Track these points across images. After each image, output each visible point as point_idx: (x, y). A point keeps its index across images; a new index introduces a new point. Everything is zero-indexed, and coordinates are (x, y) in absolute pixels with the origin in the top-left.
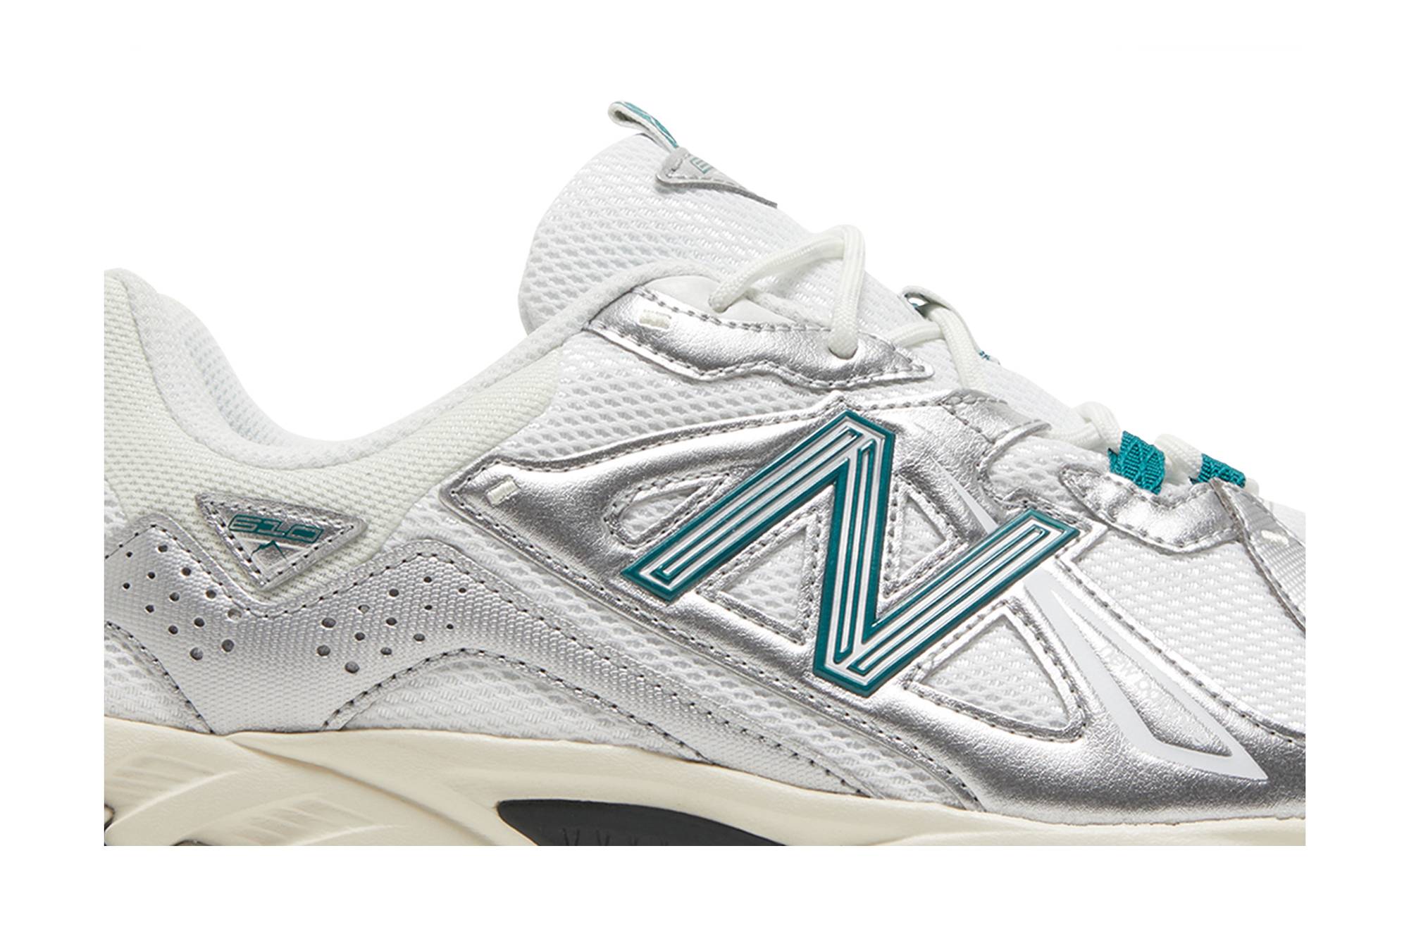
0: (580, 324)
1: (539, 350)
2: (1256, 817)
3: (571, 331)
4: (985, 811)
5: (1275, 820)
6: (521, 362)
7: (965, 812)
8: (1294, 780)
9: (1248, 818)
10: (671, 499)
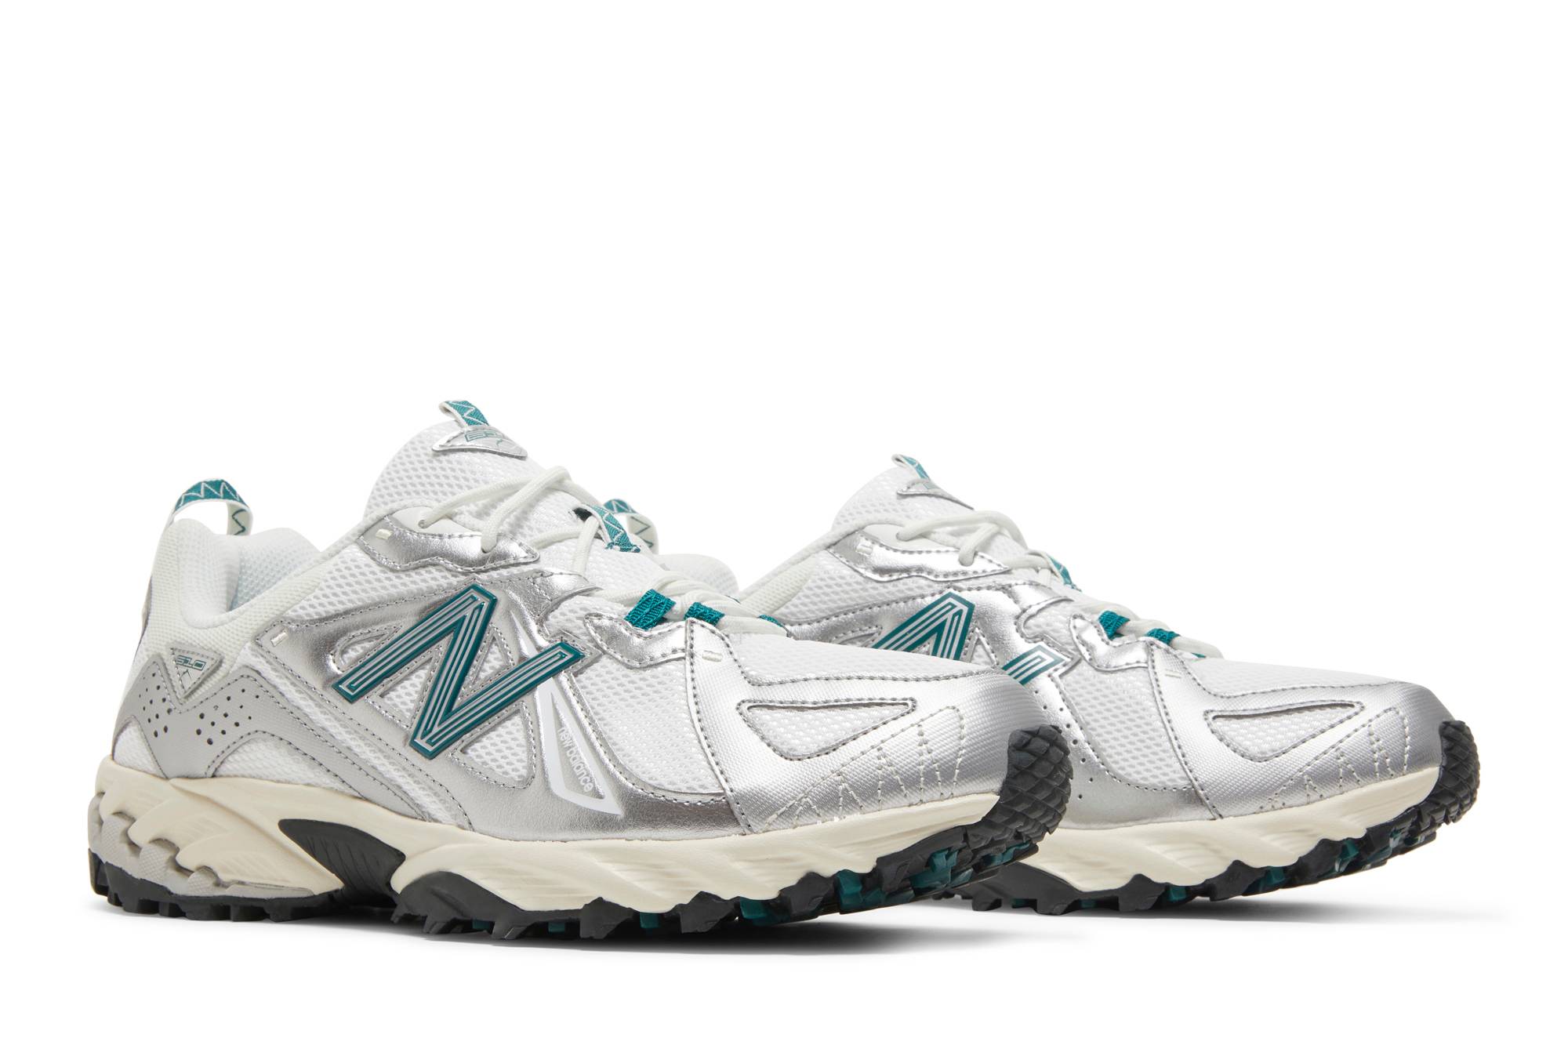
0: (354, 539)
1: (329, 554)
2: (613, 839)
3: (348, 542)
4: (474, 830)
5: (624, 841)
6: (317, 561)
7: (464, 831)
8: (639, 815)
9: (607, 839)
10: (370, 642)
